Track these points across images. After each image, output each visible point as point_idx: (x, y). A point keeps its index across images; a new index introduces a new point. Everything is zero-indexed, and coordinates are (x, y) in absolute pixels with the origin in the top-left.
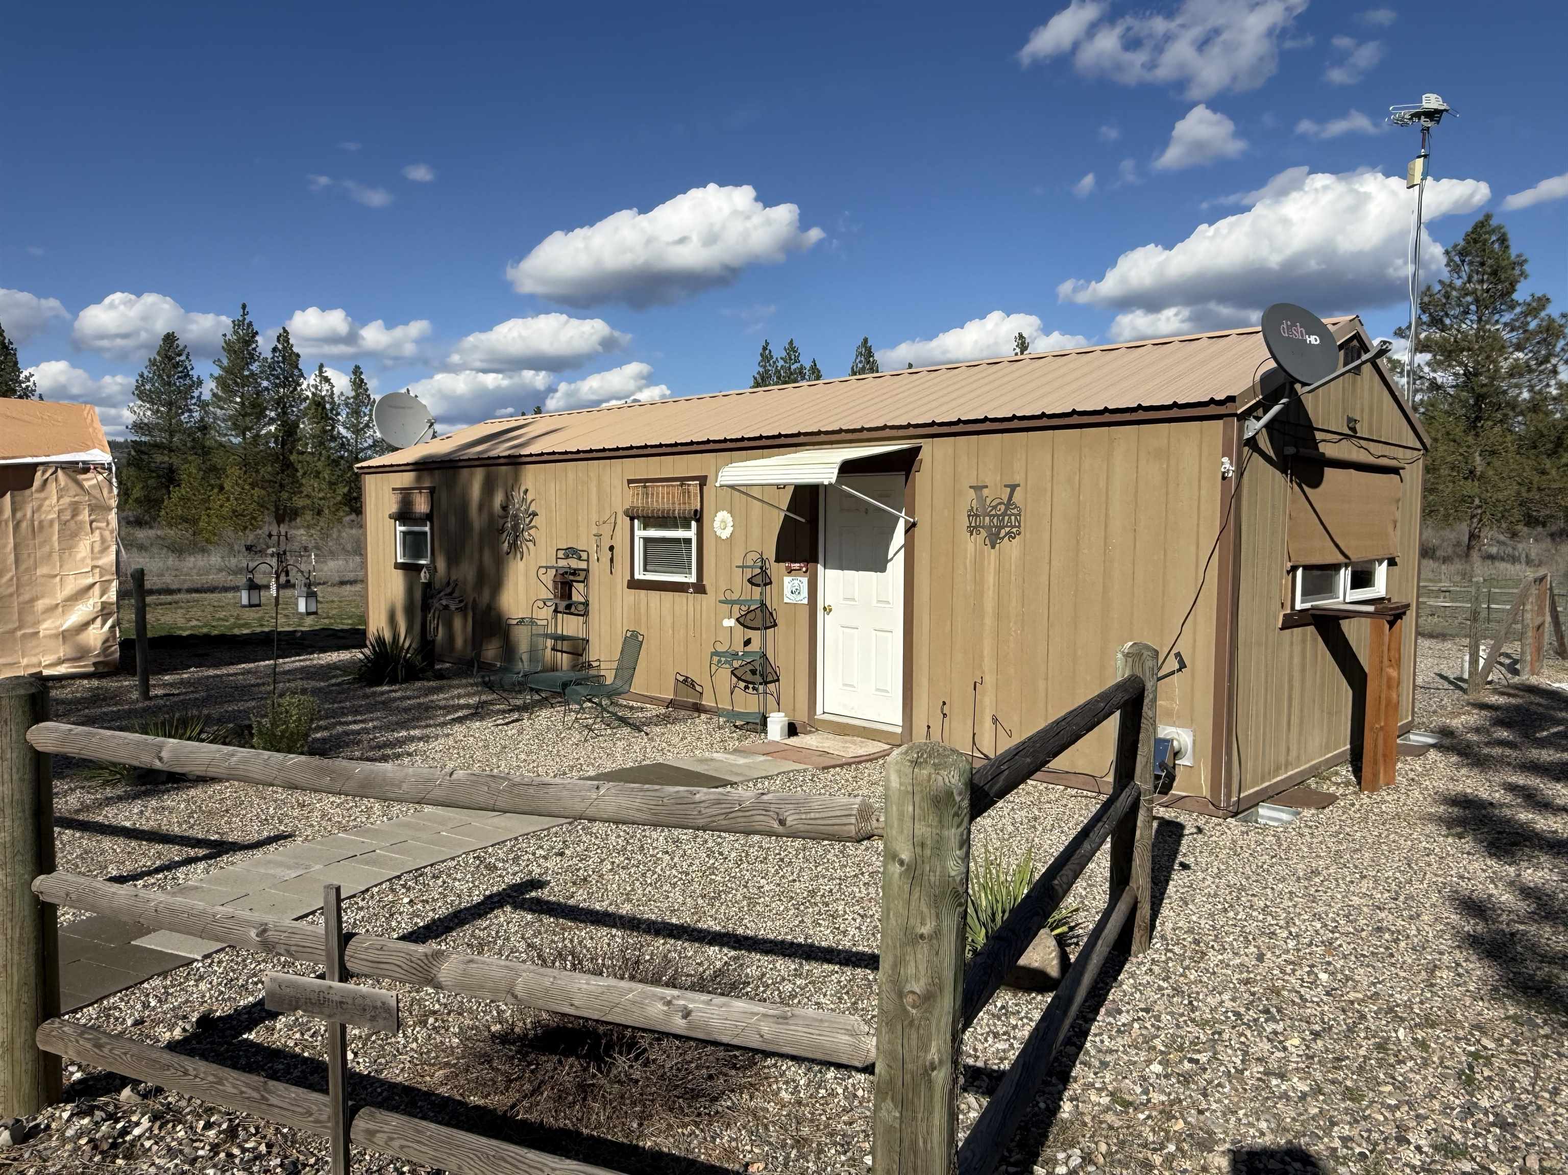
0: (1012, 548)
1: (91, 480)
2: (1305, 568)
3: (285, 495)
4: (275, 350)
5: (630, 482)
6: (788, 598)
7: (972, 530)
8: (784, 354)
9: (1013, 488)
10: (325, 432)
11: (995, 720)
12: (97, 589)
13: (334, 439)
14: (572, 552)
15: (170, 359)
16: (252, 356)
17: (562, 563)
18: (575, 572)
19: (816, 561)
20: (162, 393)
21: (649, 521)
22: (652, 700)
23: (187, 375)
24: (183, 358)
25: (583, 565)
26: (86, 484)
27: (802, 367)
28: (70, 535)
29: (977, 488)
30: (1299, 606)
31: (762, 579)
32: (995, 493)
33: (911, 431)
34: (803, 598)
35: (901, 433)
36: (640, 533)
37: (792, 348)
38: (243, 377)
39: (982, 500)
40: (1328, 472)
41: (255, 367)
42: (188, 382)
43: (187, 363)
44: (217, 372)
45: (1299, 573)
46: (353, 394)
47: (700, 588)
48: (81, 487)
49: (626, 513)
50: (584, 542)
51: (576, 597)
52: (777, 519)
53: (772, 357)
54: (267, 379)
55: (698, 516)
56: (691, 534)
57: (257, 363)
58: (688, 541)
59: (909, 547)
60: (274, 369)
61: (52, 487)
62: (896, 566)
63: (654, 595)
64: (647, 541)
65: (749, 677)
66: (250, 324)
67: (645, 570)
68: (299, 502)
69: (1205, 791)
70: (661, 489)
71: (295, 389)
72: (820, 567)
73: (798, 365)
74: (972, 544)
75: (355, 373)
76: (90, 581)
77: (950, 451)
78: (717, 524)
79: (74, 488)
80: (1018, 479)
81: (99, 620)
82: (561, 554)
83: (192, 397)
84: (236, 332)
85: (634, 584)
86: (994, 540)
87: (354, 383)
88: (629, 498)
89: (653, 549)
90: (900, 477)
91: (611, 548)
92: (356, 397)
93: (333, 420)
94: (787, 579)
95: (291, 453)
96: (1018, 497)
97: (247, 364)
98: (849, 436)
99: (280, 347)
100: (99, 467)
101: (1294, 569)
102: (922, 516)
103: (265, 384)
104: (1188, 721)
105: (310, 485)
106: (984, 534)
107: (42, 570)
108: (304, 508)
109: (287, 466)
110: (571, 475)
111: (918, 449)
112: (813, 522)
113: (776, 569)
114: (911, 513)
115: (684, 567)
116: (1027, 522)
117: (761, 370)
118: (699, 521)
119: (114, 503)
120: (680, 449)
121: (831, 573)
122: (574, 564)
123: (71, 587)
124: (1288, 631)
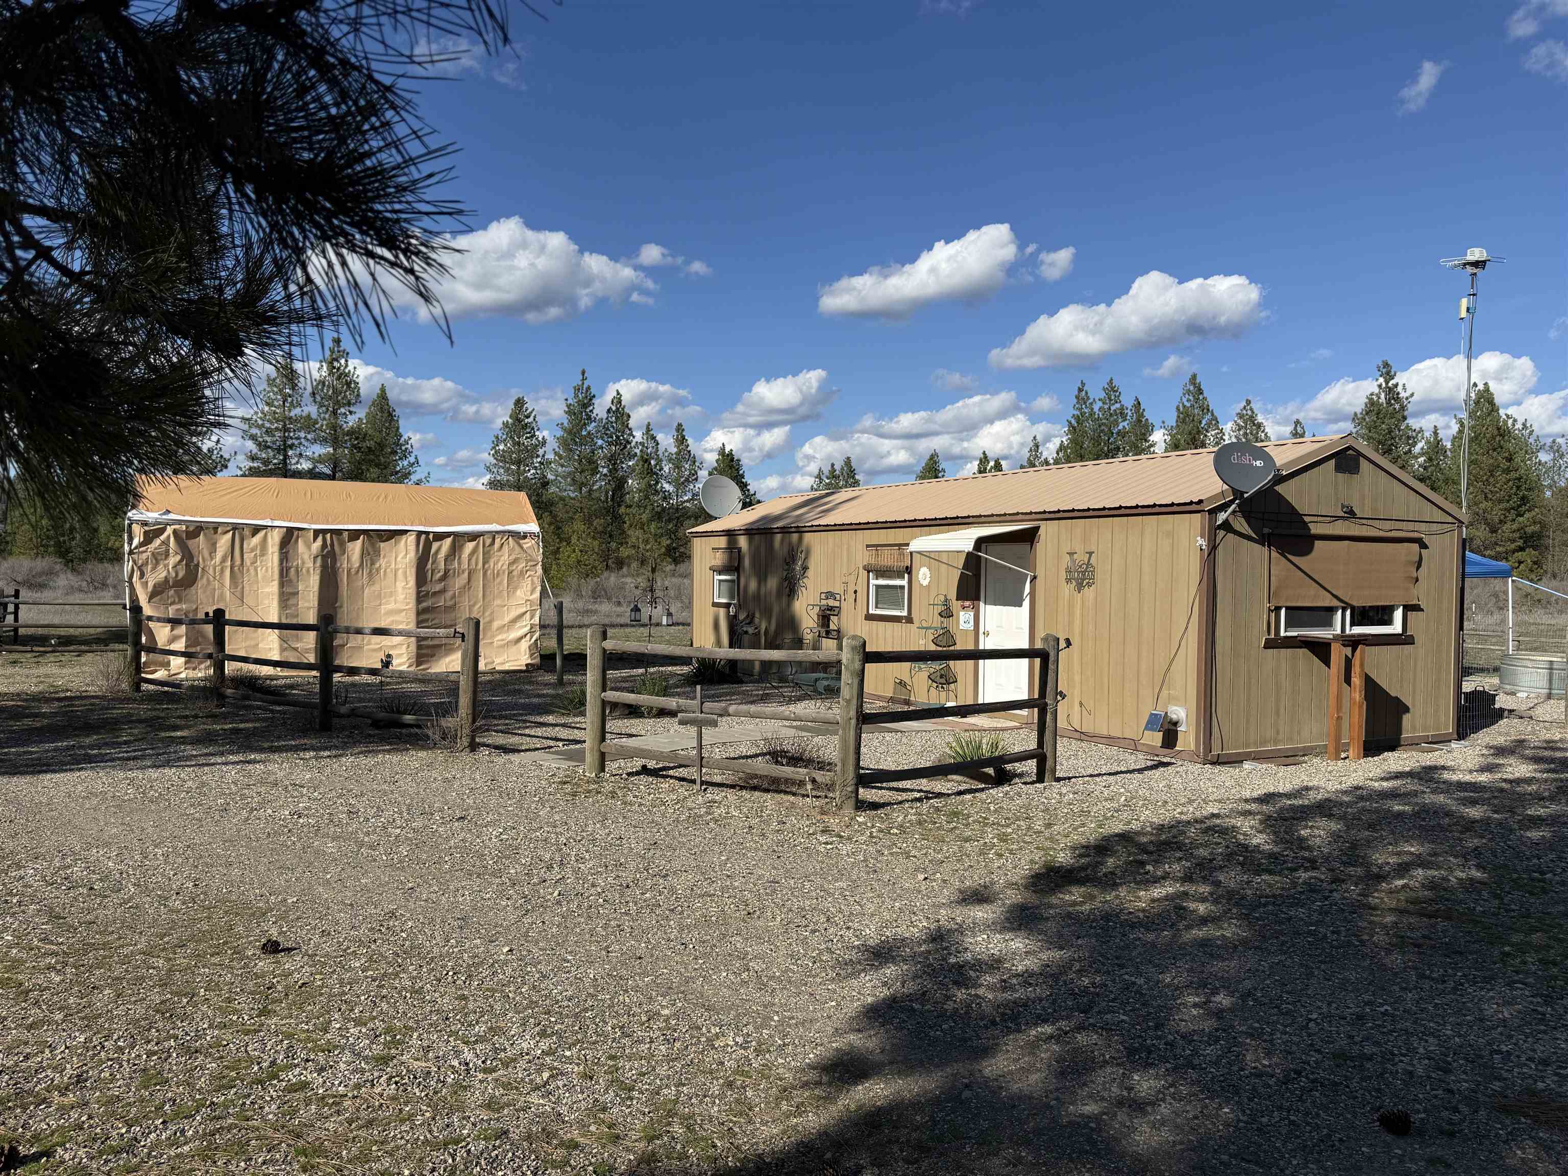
0: (1089, 592)
1: (528, 543)
2: (1287, 608)
3: (613, 545)
4: (609, 411)
5: (868, 546)
6: (962, 626)
7: (1068, 581)
8: (1102, 395)
9: (1091, 554)
10: (650, 486)
11: (1081, 704)
12: (528, 615)
13: (657, 492)
14: (830, 595)
15: (520, 421)
16: (589, 418)
17: (824, 602)
18: (831, 608)
19: (978, 599)
20: (513, 452)
21: (881, 573)
22: (879, 698)
23: (534, 435)
24: (530, 420)
25: (837, 604)
26: (525, 546)
27: (1122, 408)
28: (513, 581)
29: (1071, 554)
30: (1282, 634)
31: (947, 613)
32: (1081, 557)
33: (1033, 516)
34: (971, 626)
35: (1028, 517)
36: (873, 582)
37: (1112, 390)
38: (582, 438)
39: (1074, 561)
40: (1318, 544)
41: (591, 427)
42: (534, 441)
43: (534, 425)
44: (559, 433)
45: (1283, 612)
46: (675, 450)
47: (909, 620)
48: (522, 548)
49: (865, 568)
50: (838, 589)
51: (832, 627)
52: (956, 575)
53: (1088, 398)
54: (602, 438)
55: (909, 570)
56: (904, 582)
57: (593, 424)
58: (902, 587)
59: (1032, 594)
60: (608, 429)
61: (506, 547)
62: (1026, 603)
63: (881, 624)
64: (878, 587)
65: (938, 680)
66: (589, 388)
67: (877, 607)
68: (625, 552)
69: (1193, 747)
70: (886, 551)
71: (625, 447)
72: (982, 604)
73: (1118, 405)
74: (1067, 590)
75: (678, 430)
76: (524, 610)
77: (1056, 528)
78: (920, 576)
79: (517, 548)
80: (1093, 549)
81: (528, 636)
82: (823, 596)
83: (538, 456)
84: (576, 396)
85: (869, 617)
86: (1080, 587)
87: (677, 440)
88: (863, 557)
89: (880, 590)
90: (1026, 547)
91: (855, 592)
92: (678, 454)
93: (657, 474)
94: (962, 613)
95: (619, 506)
96: (1093, 561)
97: (585, 424)
98: (998, 519)
99: (614, 408)
100: (532, 535)
101: (1278, 609)
102: (1040, 572)
103: (600, 442)
104: (1185, 704)
105: (635, 535)
106: (1074, 583)
107: (498, 602)
108: (628, 557)
109: (617, 518)
110: (831, 541)
111: (1038, 528)
112: (977, 576)
113: (956, 605)
114: (1034, 571)
115: (900, 606)
116: (1099, 576)
117: (1077, 413)
118: (910, 573)
119: (540, 558)
120: (898, 524)
121: (990, 608)
122: (831, 603)
123: (514, 614)
124: (1270, 651)
